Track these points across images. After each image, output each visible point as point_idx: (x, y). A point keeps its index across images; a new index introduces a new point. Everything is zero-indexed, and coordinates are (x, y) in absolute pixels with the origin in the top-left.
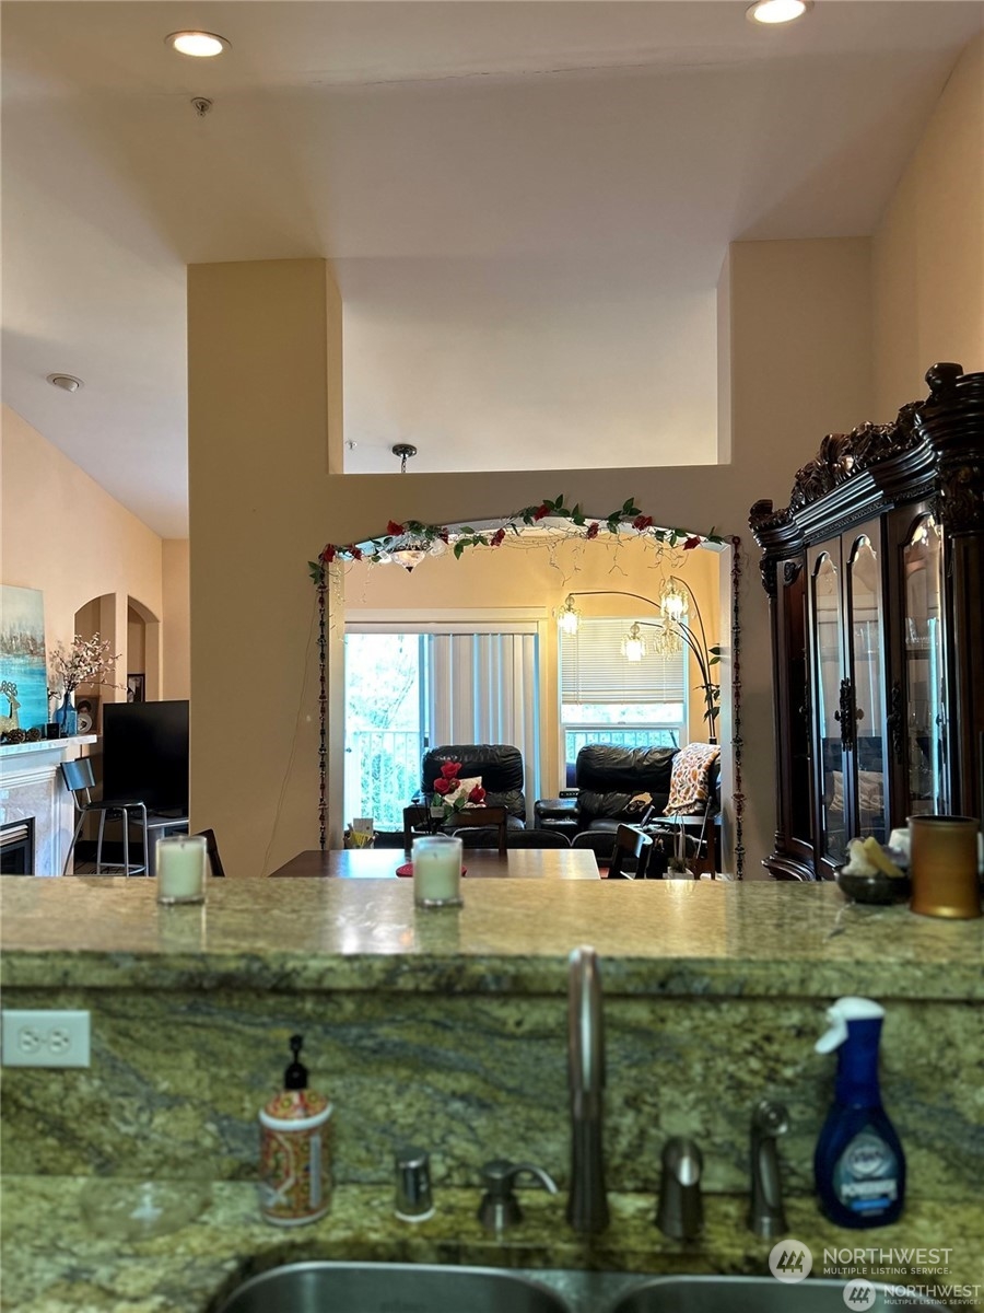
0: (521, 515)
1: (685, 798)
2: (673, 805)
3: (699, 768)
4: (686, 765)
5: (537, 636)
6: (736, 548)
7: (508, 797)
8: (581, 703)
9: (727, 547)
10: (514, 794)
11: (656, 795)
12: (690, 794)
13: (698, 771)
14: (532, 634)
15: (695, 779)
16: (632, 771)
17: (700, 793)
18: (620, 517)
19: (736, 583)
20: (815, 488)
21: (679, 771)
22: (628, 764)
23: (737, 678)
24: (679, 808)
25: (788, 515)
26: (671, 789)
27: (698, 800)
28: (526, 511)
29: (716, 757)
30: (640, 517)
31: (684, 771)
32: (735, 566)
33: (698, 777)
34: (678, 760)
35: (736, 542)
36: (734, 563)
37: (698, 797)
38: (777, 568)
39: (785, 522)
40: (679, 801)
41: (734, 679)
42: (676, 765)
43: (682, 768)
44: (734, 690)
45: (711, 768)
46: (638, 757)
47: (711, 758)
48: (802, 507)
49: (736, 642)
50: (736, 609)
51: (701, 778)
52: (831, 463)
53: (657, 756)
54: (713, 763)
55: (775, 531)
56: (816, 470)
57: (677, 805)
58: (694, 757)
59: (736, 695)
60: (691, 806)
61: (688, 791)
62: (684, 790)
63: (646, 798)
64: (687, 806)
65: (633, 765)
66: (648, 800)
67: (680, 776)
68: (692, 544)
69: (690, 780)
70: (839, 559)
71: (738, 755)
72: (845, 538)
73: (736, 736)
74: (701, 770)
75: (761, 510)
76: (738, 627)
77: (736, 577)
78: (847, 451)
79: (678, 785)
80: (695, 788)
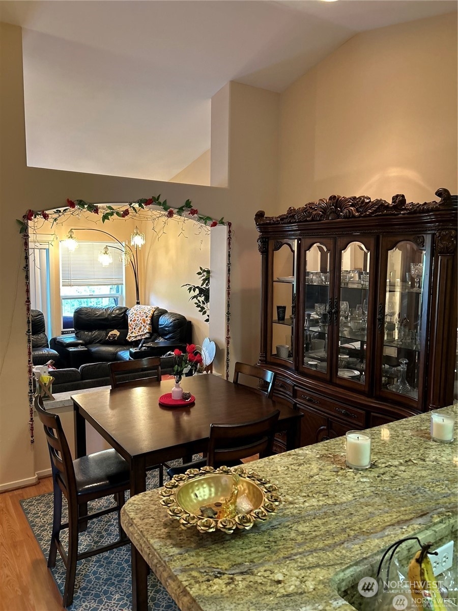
0: (138, 202)
1: (139, 332)
2: (131, 335)
3: (147, 317)
4: (138, 316)
5: (48, 250)
6: (230, 227)
7: (39, 338)
8: (73, 286)
9: (225, 228)
10: (42, 335)
11: (122, 330)
12: (142, 329)
13: (146, 319)
14: (45, 249)
15: (144, 323)
16: (106, 319)
17: (149, 329)
18: (184, 209)
19: (229, 244)
20: (322, 216)
21: (134, 319)
22: (103, 316)
23: (229, 286)
24: (136, 337)
25: (283, 220)
26: (129, 327)
27: (148, 333)
28: (141, 200)
29: (154, 312)
30: (192, 209)
31: (137, 319)
32: (229, 236)
33: (146, 322)
34: (131, 313)
35: (230, 225)
36: (228, 234)
37: (147, 331)
38: (269, 242)
39: (279, 223)
40: (135, 333)
41: (227, 287)
42: (131, 316)
43: (135, 317)
44: (227, 292)
45: (152, 317)
46: (109, 313)
47: (152, 312)
48: (306, 221)
49: (229, 270)
50: (229, 256)
51: (149, 322)
52: (336, 207)
53: (117, 311)
54: (153, 315)
55: (269, 226)
56: (321, 208)
57: (134, 335)
58: (142, 312)
59: (229, 294)
60: (143, 335)
61: (140, 328)
62: (138, 328)
63: (116, 332)
64: (141, 335)
65: (106, 316)
66: (118, 334)
67: (134, 321)
68: (214, 225)
69: (141, 323)
70: (332, 247)
71: (228, 320)
72: (339, 239)
73: (228, 312)
74: (148, 318)
75: (260, 215)
76: (230, 264)
77: (229, 241)
78: (352, 206)
79: (133, 325)
80: (145, 327)
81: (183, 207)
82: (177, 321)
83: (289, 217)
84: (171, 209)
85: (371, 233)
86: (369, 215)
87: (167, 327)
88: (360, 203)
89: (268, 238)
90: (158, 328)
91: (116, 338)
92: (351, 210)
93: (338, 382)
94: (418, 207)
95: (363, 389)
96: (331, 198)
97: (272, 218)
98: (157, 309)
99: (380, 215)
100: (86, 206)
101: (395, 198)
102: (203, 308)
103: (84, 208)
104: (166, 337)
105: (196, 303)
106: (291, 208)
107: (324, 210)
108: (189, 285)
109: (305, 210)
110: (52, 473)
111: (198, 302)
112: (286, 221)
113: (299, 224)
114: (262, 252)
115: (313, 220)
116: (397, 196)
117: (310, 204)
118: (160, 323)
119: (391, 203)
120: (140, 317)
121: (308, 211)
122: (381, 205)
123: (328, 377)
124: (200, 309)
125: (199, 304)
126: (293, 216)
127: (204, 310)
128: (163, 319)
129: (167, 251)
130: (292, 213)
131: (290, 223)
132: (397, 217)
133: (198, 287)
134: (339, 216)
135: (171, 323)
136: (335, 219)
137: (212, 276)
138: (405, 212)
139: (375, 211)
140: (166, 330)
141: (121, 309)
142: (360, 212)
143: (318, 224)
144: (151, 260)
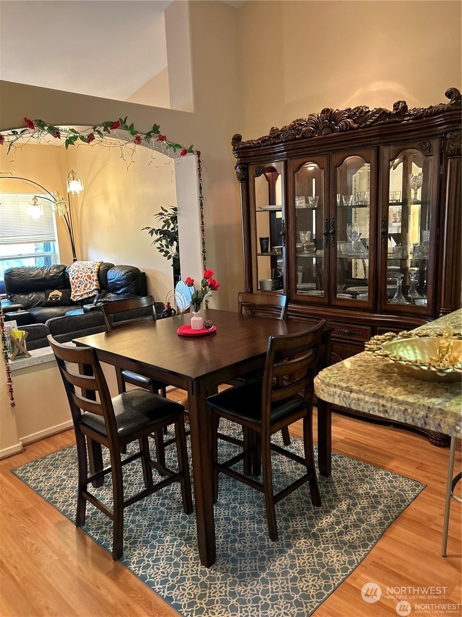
0: (103, 126)
1: (85, 289)
2: (75, 294)
3: (92, 272)
4: (82, 272)
6: (199, 157)
9: (193, 158)
11: (63, 290)
12: (88, 287)
13: (91, 275)
15: (90, 279)
16: (43, 280)
17: (96, 286)
18: (151, 134)
19: (200, 175)
20: (313, 132)
21: (76, 276)
22: (40, 276)
23: (203, 222)
24: (82, 295)
25: (264, 143)
26: (72, 286)
27: (95, 289)
28: (106, 123)
29: (100, 266)
30: (160, 135)
31: (81, 276)
32: (199, 166)
33: (92, 278)
34: (72, 271)
35: (199, 153)
36: (198, 165)
37: (95, 287)
38: (249, 168)
39: (260, 146)
40: (80, 292)
41: (201, 223)
42: (73, 273)
43: (77, 274)
44: (201, 228)
45: (98, 273)
46: (45, 272)
47: (97, 267)
48: (295, 139)
49: (201, 204)
50: (201, 188)
51: (95, 278)
52: (330, 121)
53: (55, 270)
54: (99, 269)
55: (250, 150)
56: (312, 123)
57: (79, 294)
58: (85, 268)
59: (203, 230)
60: (90, 293)
61: (86, 286)
62: (83, 286)
63: (57, 292)
64: (87, 293)
65: (44, 276)
66: (60, 294)
67: (77, 279)
68: (184, 153)
69: (86, 280)
70: (325, 165)
71: (204, 259)
72: (334, 155)
73: (204, 250)
74: (93, 274)
75: (237, 139)
76: (202, 197)
77: (200, 172)
78: (348, 117)
79: (77, 283)
80: (92, 283)
81: (151, 132)
82: (130, 273)
83: (273, 138)
84: (138, 134)
85: (371, 144)
86: (370, 126)
87: (118, 281)
88: (359, 114)
89: (247, 164)
90: (107, 283)
91: (59, 299)
92: (348, 121)
93: (337, 303)
94: (423, 111)
95: (367, 306)
96: (323, 111)
97: (252, 141)
98: (102, 263)
99: (382, 124)
100: (46, 128)
101: (396, 106)
102: (167, 253)
103: (44, 129)
104: (119, 292)
105: (158, 248)
106: (273, 128)
107: (316, 126)
108: (149, 228)
109: (292, 127)
110: (73, 424)
111: (160, 246)
112: (267, 143)
113: (286, 143)
114: (242, 180)
115: (303, 138)
116: (399, 103)
117: (297, 120)
118: (109, 277)
119: (392, 111)
120: (84, 274)
121: (297, 128)
122: (382, 113)
123: (326, 301)
124: (164, 253)
125: (162, 248)
126: (278, 136)
127: (168, 255)
128: (112, 273)
129: (106, 197)
130: (275, 135)
131: (275, 144)
132: (400, 124)
133: (159, 230)
134: (333, 130)
135: (124, 275)
136: (329, 134)
137: (179, 214)
138: (409, 118)
139: (376, 120)
140: (118, 284)
141: (58, 267)
142: (358, 123)
143: (310, 141)
144: (86, 210)
